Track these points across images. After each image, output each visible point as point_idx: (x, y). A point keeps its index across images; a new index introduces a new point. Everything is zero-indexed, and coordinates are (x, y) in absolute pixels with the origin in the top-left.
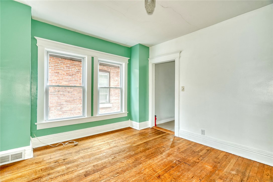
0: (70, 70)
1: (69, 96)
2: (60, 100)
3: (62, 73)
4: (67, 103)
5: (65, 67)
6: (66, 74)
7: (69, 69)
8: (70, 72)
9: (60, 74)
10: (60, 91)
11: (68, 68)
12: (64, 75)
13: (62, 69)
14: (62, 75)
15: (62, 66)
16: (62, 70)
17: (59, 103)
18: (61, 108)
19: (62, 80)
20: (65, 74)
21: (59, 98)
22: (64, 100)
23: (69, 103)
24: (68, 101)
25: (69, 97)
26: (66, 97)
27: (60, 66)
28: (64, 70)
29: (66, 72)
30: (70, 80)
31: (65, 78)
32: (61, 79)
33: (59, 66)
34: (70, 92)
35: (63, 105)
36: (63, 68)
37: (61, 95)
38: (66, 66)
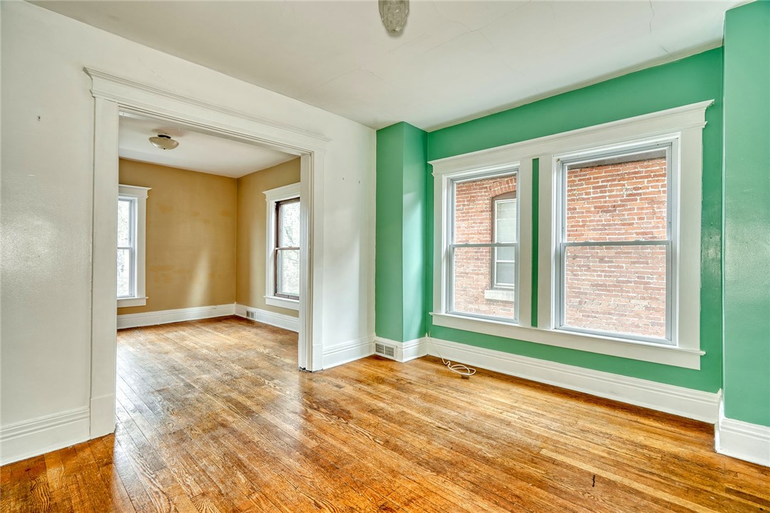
0: (605, 197)
1: (603, 271)
2: (578, 280)
3: (583, 208)
4: (598, 290)
5: (592, 190)
6: (595, 207)
7: (601, 192)
8: (605, 202)
9: (578, 213)
10: (577, 257)
11: (598, 190)
12: (587, 212)
13: (584, 196)
14: (583, 213)
15: (583, 189)
16: (583, 199)
17: (575, 288)
18: (580, 303)
19: (583, 226)
20: (593, 209)
21: (575, 275)
22: (589, 280)
23: (603, 290)
24: (601, 285)
25: (603, 274)
26: (595, 274)
27: (578, 190)
28: (589, 199)
29: (593, 203)
30: (606, 225)
31: (591, 221)
32: (581, 224)
33: (575, 190)
34: (606, 259)
35: (586, 294)
36: (587, 194)
37: (579, 266)
38: (594, 188)
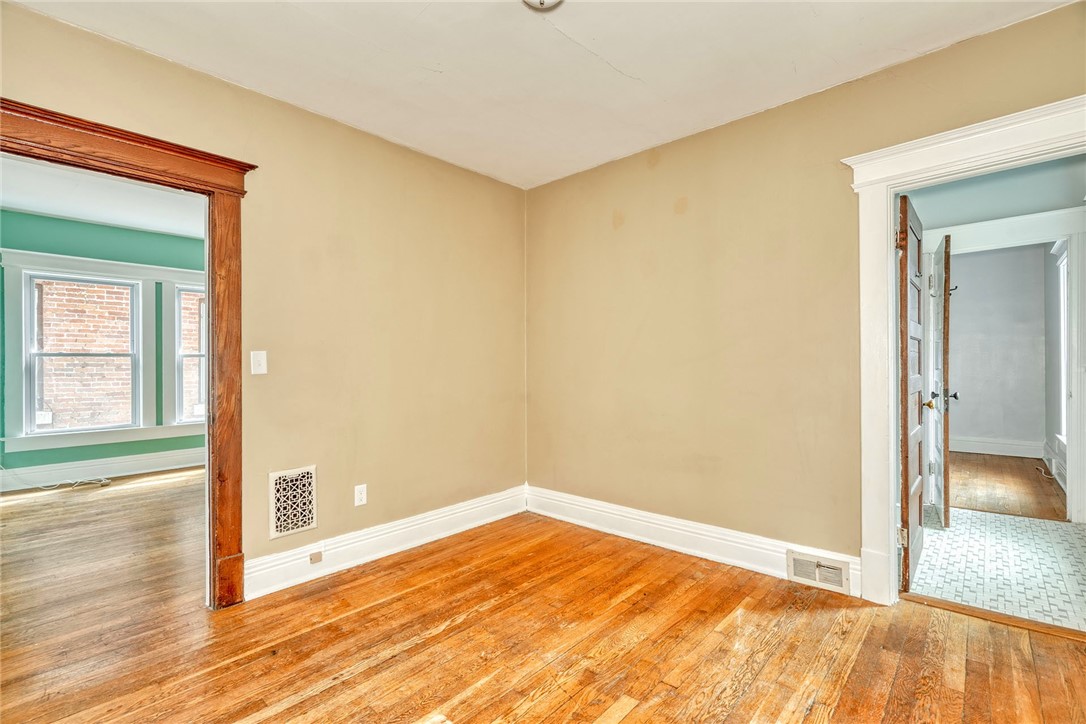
0: (121, 304)
1: (121, 379)
2: (90, 390)
3: (94, 312)
4: (116, 399)
5: (105, 295)
6: (110, 313)
7: (117, 298)
8: (122, 309)
9: (88, 316)
10: (87, 365)
11: (114, 296)
12: (100, 316)
13: (95, 299)
14: (94, 317)
15: (95, 292)
16: (95, 302)
17: (84, 399)
18: (93, 415)
19: (95, 331)
20: (107, 314)
21: (84, 385)
22: (103, 390)
23: (121, 398)
24: (118, 394)
25: (120, 382)
26: (111, 382)
27: (88, 291)
28: (102, 303)
29: (107, 308)
30: (123, 333)
31: (104, 327)
32: (92, 329)
33: (83, 290)
34: (124, 367)
35: (100, 404)
36: (99, 297)
37: (91, 375)
38: (108, 292)
